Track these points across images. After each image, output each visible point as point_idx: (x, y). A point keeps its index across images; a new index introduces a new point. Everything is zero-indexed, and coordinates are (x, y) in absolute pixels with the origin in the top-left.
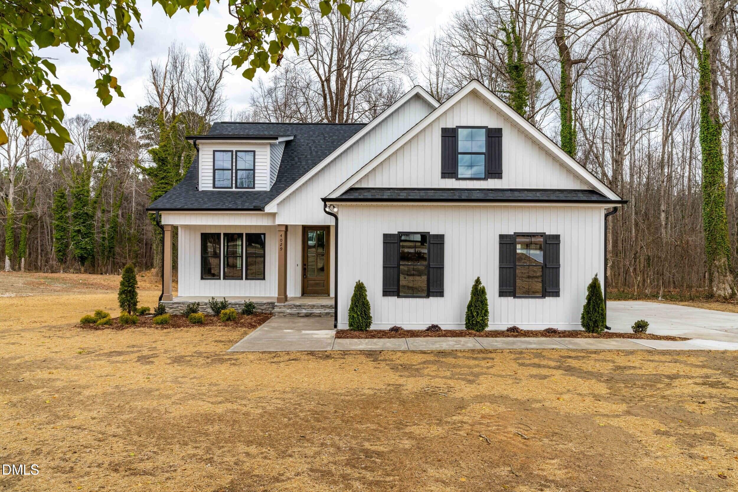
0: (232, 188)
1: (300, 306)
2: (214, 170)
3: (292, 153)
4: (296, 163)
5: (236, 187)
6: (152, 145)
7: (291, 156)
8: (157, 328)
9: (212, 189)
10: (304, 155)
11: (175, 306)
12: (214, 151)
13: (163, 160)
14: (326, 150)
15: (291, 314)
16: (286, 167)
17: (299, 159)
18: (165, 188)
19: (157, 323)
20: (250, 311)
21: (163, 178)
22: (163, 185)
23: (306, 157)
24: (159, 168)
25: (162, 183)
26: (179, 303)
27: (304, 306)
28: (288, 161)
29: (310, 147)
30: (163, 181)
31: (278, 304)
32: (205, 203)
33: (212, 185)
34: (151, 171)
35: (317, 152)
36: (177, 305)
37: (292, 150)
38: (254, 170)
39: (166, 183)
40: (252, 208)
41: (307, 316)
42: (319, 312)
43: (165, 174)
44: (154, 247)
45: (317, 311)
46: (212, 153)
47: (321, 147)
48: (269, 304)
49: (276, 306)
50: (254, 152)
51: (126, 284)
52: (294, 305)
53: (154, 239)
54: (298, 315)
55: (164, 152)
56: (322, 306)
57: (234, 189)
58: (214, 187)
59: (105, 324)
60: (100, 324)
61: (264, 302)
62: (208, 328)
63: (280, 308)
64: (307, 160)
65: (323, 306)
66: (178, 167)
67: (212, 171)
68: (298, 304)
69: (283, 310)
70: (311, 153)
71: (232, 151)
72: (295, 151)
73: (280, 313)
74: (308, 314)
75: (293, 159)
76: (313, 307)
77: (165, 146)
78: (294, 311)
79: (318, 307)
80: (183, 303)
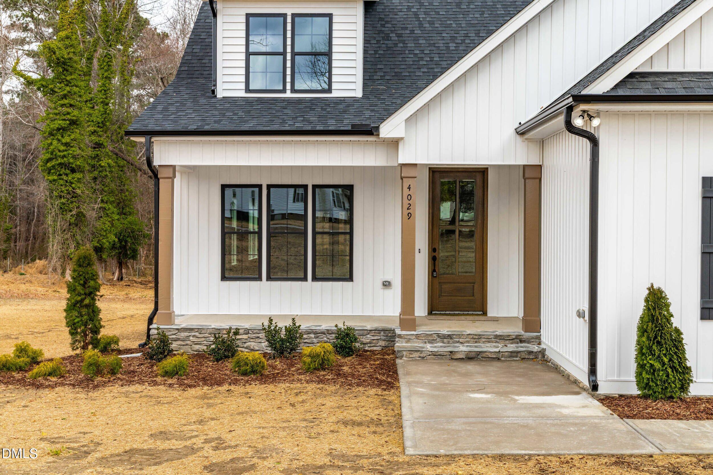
0: (284, 91)
1: (450, 337)
2: (248, 54)
3: (383, 26)
4: (396, 45)
5: (293, 91)
6: (29, 43)
7: (381, 32)
8: (171, 385)
9: (242, 94)
10: (406, 28)
11: (183, 335)
12: (248, 16)
13: (64, 63)
14: (449, 19)
15: (435, 355)
16: (376, 52)
17: (399, 36)
18: (68, 113)
19: (167, 374)
20: (350, 348)
21: (65, 97)
22: (65, 109)
23: (412, 32)
24: (58, 78)
25: (62, 106)
26: (191, 330)
27: (459, 336)
28: (378, 42)
29: (416, 14)
30: (66, 101)
31: (404, 333)
32: (243, 121)
33: (243, 86)
34: (44, 83)
35: (431, 23)
36: (187, 334)
37: (381, 19)
38: (329, 54)
39: (71, 105)
40: (349, 128)
41: (470, 358)
42: (497, 350)
43: (68, 88)
44: (49, 220)
45: (490, 348)
46: (243, 19)
47: (438, 13)
48: (377, 331)
49: (400, 336)
50: (330, 16)
51: (79, 288)
52: (438, 335)
53: (50, 206)
54: (452, 357)
55: (66, 48)
56: (496, 337)
57: (288, 94)
58: (248, 90)
59: (50, 374)
60: (38, 375)
61: (369, 327)
62: (283, 385)
63: (409, 341)
64: (416, 39)
65: (499, 338)
66: (87, 78)
67: (243, 56)
68: (445, 331)
69: (417, 344)
70: (421, 25)
71: (284, 16)
72: (387, 22)
73: (411, 351)
74: (472, 355)
75: (387, 37)
76: (477, 338)
77: (67, 37)
78: (438, 347)
79: (489, 340)
80: (199, 330)
